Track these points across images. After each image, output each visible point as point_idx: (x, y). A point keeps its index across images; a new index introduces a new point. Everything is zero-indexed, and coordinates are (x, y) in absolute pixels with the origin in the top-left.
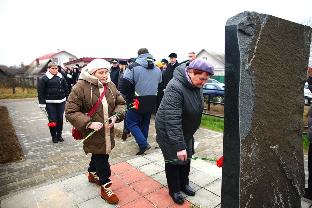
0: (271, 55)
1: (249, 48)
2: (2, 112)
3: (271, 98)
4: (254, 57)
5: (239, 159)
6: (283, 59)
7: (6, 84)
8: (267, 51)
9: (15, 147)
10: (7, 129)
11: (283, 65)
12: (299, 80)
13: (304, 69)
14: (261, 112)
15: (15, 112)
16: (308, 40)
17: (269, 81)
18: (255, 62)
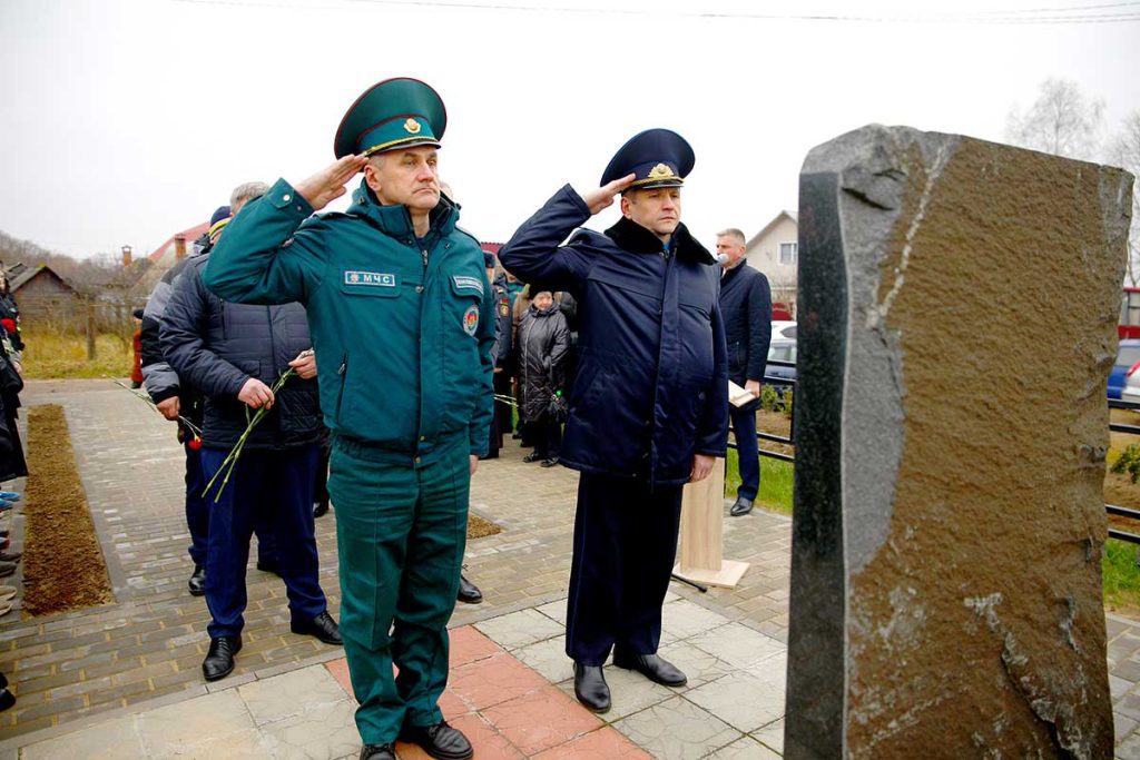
0: (966, 275)
1: (882, 253)
2: (46, 424)
3: (967, 426)
4: (899, 282)
5: (843, 642)
6: (1014, 288)
7: (65, 323)
8: (953, 262)
9: (83, 556)
10: (58, 490)
11: (1015, 306)
12: (1083, 361)
13: (1101, 318)
14: (928, 476)
15: (89, 428)
16: (1119, 215)
17: (959, 365)
18: (905, 300)
